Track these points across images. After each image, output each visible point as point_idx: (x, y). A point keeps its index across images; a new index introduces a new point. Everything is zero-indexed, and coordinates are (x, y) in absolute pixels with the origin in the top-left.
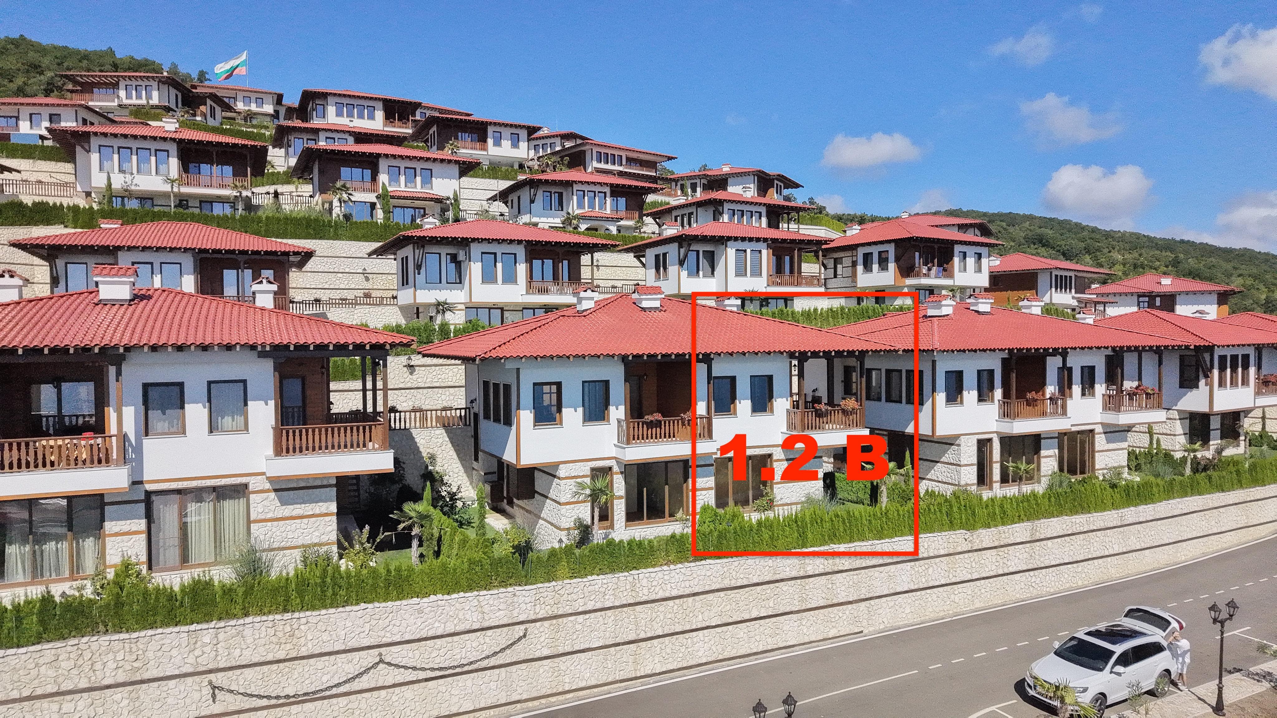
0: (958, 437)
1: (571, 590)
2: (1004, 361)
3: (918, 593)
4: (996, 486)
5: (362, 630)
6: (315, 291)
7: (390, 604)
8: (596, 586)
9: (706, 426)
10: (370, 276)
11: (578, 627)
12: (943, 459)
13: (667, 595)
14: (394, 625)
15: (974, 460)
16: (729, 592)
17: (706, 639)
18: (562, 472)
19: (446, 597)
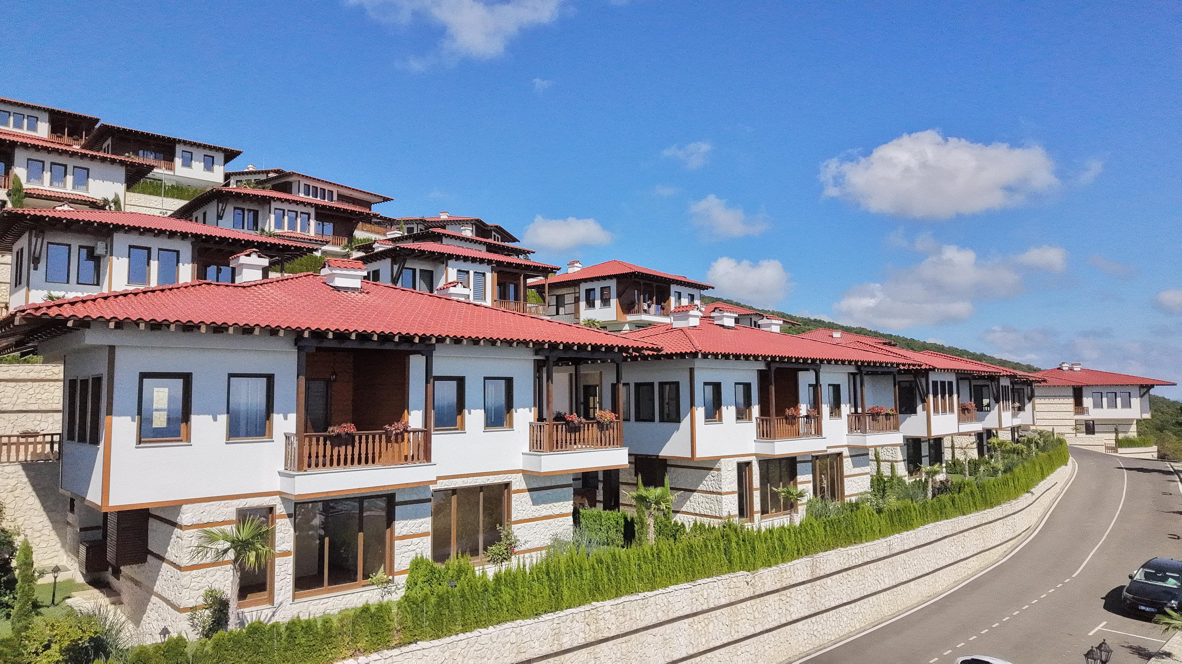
0: (717, 459)
2: (763, 376)
4: (757, 516)
9: (422, 444)
12: (701, 487)
15: (735, 487)
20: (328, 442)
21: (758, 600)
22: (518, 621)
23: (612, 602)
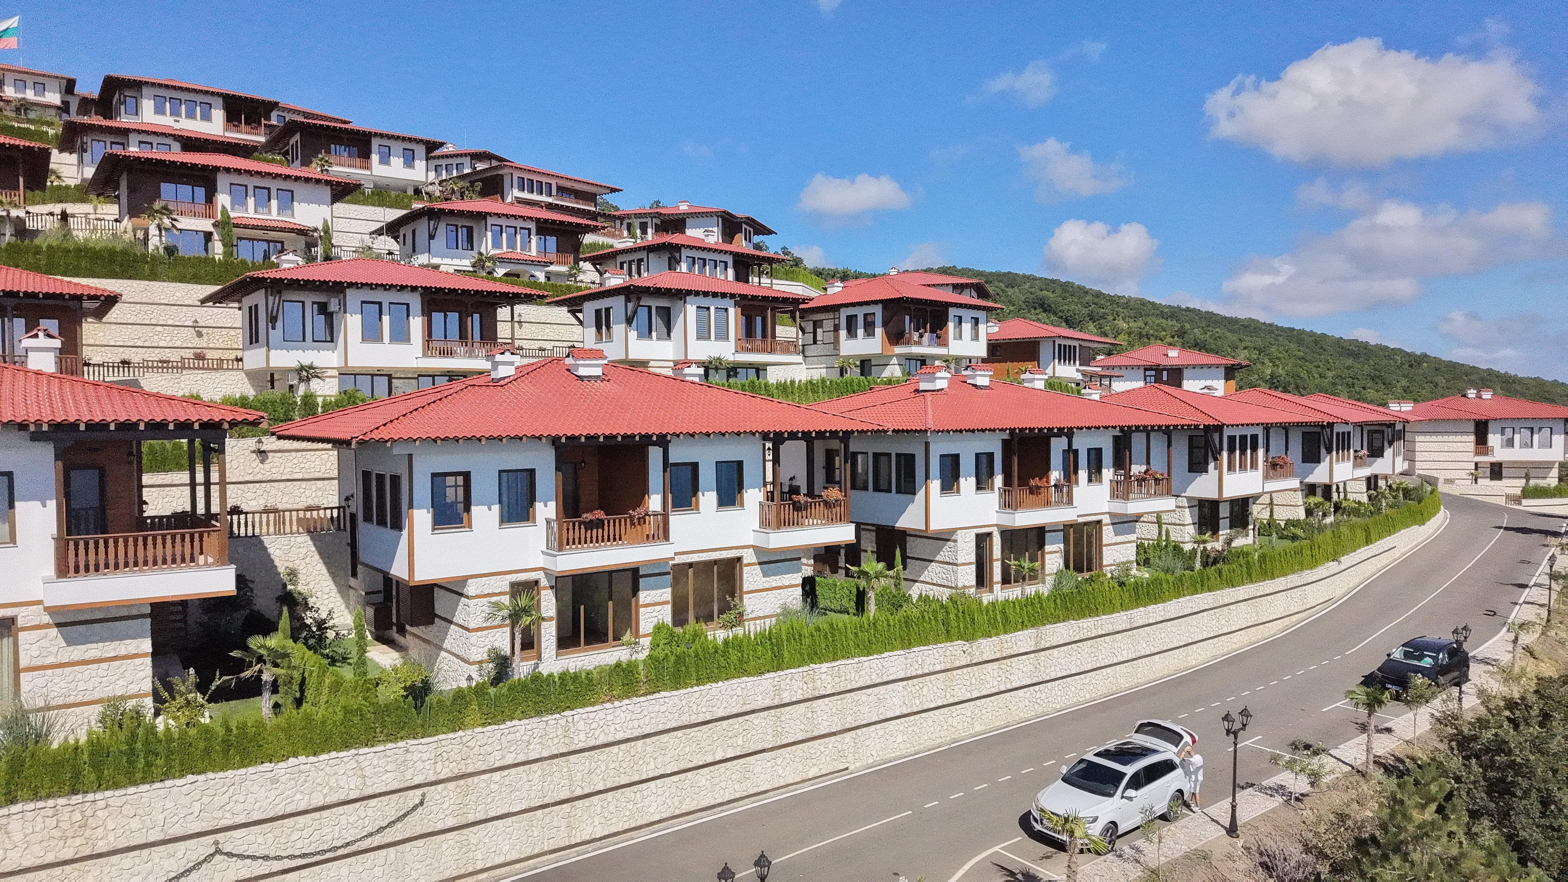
0: (953, 531)
1: (483, 742)
2: (1006, 444)
3: (912, 718)
4: (997, 587)
5: (190, 811)
6: (121, 349)
7: (230, 773)
8: (518, 734)
9: (661, 525)
10: (204, 331)
11: (494, 787)
12: (938, 558)
13: (611, 739)
14: (236, 801)
15: (973, 558)
16: (688, 731)
17: (660, 792)
18: (472, 588)
19: (312, 759)
20: (582, 527)
21: (975, 668)
22: (744, 678)
23: (829, 665)
